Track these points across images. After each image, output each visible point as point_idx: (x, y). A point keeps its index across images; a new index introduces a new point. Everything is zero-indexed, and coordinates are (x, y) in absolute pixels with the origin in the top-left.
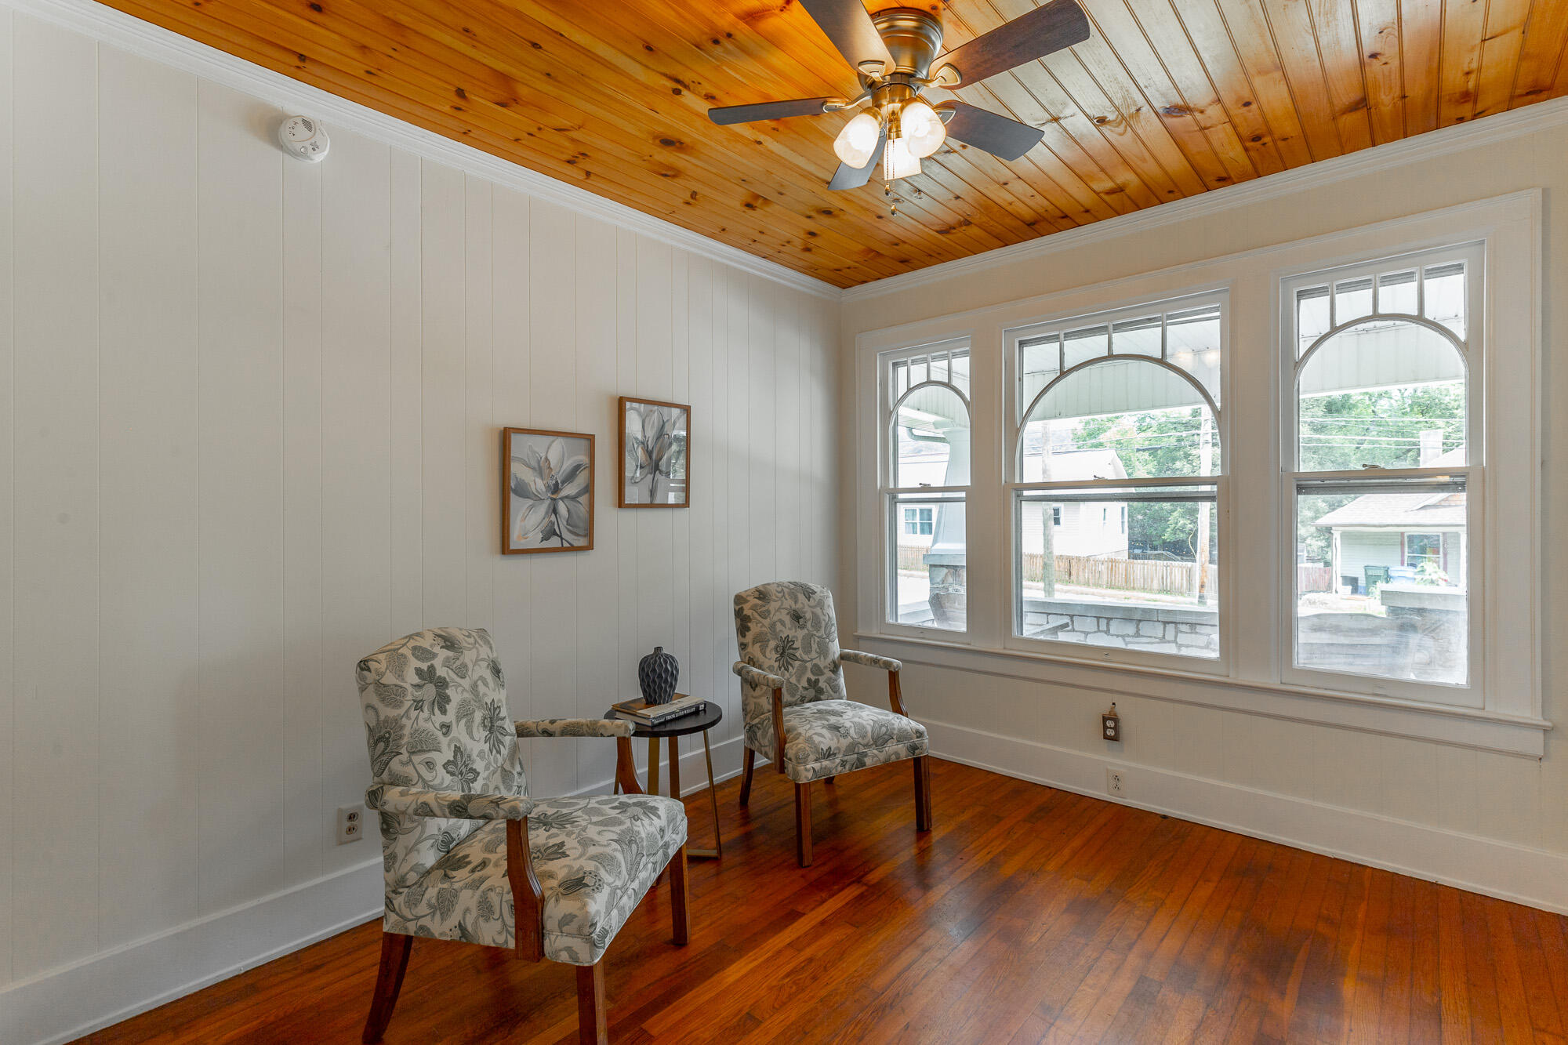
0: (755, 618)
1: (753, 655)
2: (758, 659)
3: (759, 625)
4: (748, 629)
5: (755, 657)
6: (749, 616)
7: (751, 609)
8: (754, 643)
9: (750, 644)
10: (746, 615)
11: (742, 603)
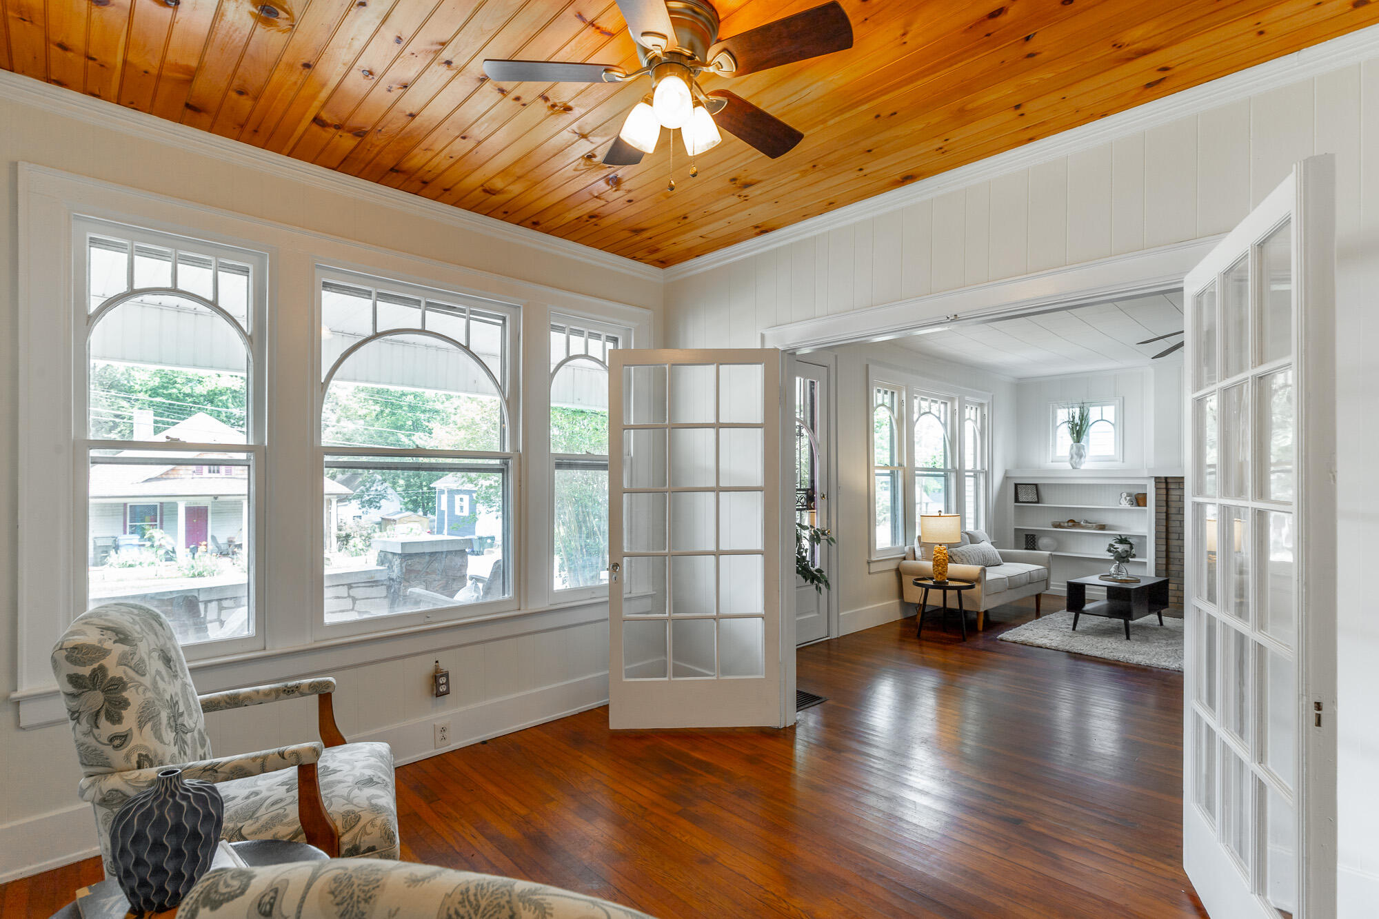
0: (132, 680)
1: (146, 748)
2: (155, 751)
3: (141, 689)
4: (125, 704)
5: (150, 751)
6: (121, 679)
7: (120, 664)
8: (141, 725)
9: (135, 731)
10: (112, 679)
11: (99, 658)
